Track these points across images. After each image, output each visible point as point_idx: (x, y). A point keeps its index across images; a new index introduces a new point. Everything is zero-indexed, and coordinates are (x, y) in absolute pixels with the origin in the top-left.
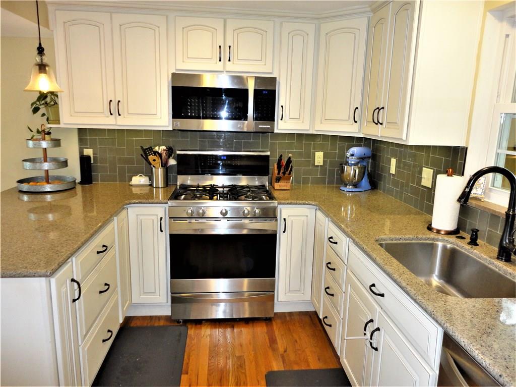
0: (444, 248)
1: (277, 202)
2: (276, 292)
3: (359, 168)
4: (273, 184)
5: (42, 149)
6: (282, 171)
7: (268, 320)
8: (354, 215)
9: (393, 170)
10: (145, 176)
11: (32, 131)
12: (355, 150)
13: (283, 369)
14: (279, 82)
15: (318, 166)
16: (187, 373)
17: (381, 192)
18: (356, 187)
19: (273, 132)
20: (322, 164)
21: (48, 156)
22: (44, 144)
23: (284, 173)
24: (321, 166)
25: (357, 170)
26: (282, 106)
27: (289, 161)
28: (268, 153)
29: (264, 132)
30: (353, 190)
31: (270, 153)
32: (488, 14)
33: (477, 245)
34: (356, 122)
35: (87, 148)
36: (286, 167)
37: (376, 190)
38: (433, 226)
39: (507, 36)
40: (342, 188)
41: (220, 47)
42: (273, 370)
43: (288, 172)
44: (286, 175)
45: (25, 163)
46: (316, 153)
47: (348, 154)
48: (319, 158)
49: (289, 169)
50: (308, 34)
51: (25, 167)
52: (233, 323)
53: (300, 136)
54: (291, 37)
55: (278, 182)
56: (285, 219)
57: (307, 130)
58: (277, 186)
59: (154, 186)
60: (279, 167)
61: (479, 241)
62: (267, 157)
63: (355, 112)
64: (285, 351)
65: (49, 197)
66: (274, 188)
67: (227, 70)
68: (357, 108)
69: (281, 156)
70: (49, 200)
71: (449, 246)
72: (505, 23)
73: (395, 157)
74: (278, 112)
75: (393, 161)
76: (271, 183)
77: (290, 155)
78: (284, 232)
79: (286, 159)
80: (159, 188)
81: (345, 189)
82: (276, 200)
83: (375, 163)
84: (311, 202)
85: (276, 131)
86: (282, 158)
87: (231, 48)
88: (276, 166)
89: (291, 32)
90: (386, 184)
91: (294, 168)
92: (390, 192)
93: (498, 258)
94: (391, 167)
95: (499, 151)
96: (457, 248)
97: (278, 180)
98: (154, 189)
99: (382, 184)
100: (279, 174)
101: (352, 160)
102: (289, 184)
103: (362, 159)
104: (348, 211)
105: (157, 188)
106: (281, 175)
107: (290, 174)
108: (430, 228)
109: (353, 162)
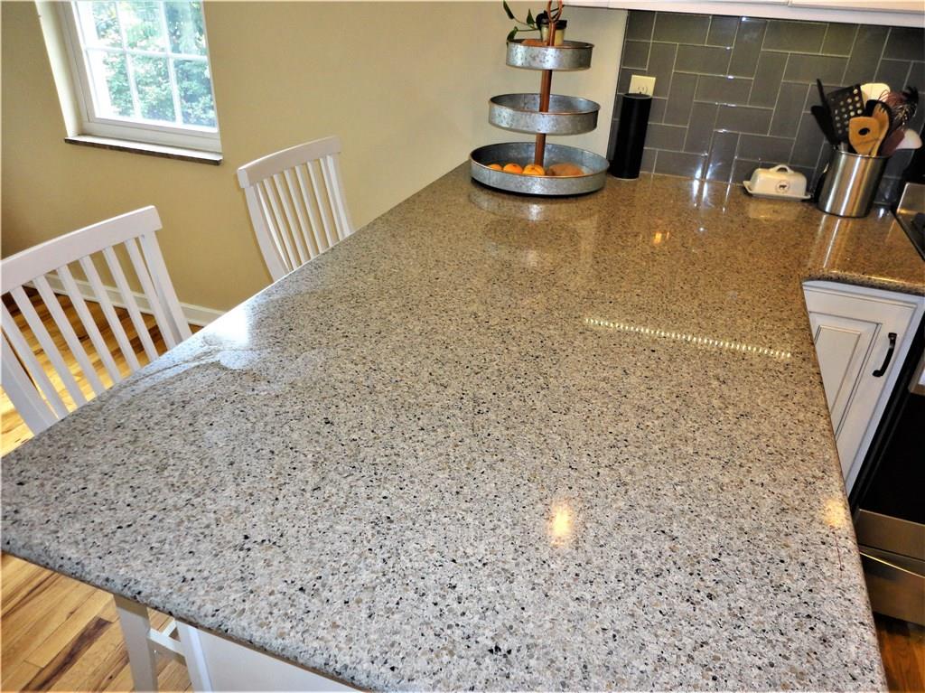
5: (541, 72)
10: (795, 170)
11: (511, 16)
21: (553, 91)
22: (550, 58)
35: (643, 73)
45: (497, 107)
51: (497, 121)
59: (827, 209)
65: (535, 210)
70: (535, 218)
80: (839, 216)
98: (824, 216)
105: (834, 214)
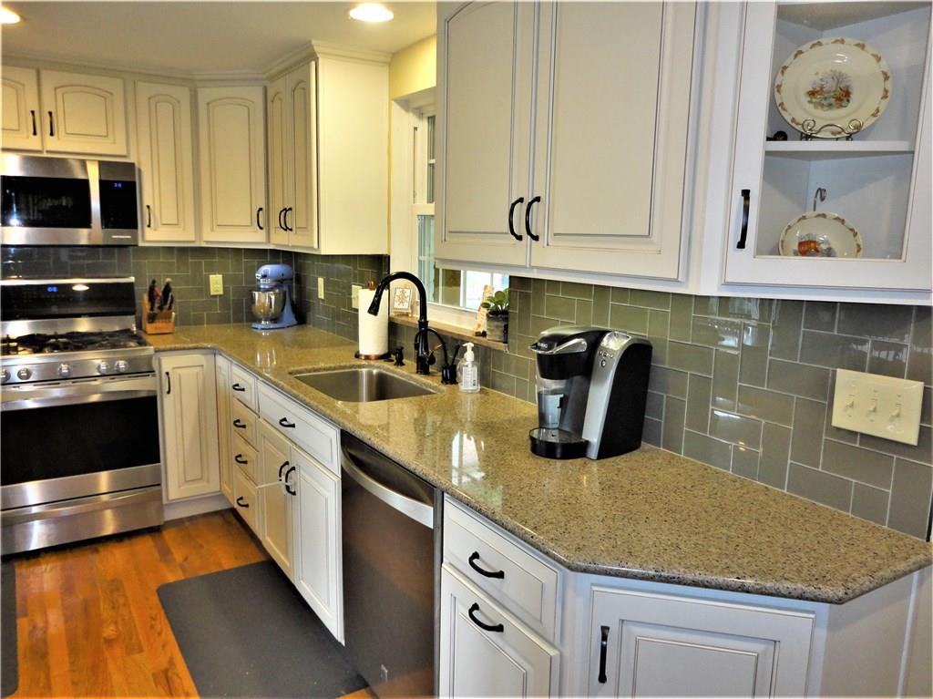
0: (370, 374)
1: (152, 347)
2: (163, 485)
3: (275, 294)
4: (143, 328)
6: (157, 305)
7: (154, 531)
8: (275, 363)
9: (321, 295)
12: (268, 269)
13: (183, 578)
14: (140, 171)
15: (215, 296)
16: (26, 615)
17: (311, 326)
18: (276, 323)
19: (137, 246)
20: (221, 293)
23: (161, 308)
24: (220, 296)
25: (273, 297)
26: (148, 207)
27: (167, 289)
28: (132, 279)
29: (122, 247)
30: (271, 327)
31: (136, 278)
32: (393, 102)
33: (403, 364)
34: (261, 228)
36: (163, 299)
37: (304, 325)
38: (361, 353)
39: (416, 129)
40: (255, 325)
41: (33, 112)
42: (167, 582)
43: (167, 306)
44: (165, 311)
46: (211, 276)
47: (258, 275)
48: (216, 283)
49: (169, 302)
50: (179, 102)
52: (94, 546)
53: (183, 251)
54: (153, 107)
55: (152, 322)
56: (167, 373)
57: (193, 242)
58: (150, 328)
60: (152, 298)
61: (404, 361)
62: (130, 285)
63: (258, 215)
64: (186, 559)
66: (145, 332)
67: (48, 149)
68: (261, 209)
69: (154, 282)
71: (375, 371)
72: (411, 114)
73: (321, 275)
74: (142, 215)
75: (321, 281)
76: (139, 326)
77: (168, 280)
78: (169, 392)
79: (163, 288)
81: (259, 326)
82: (150, 345)
83: (300, 287)
84: (205, 345)
85: (141, 244)
86: (156, 284)
87: (53, 115)
88: (146, 297)
89: (155, 96)
90: (317, 314)
91: (177, 300)
92: (320, 325)
93: (417, 372)
94: (319, 289)
95: (422, 258)
96: (384, 372)
97: (152, 319)
99: (310, 316)
100: (152, 309)
101: (264, 284)
102: (171, 324)
103: (279, 282)
104: (266, 357)
106: (156, 310)
107: (170, 308)
108: (357, 356)
109: (267, 287)
